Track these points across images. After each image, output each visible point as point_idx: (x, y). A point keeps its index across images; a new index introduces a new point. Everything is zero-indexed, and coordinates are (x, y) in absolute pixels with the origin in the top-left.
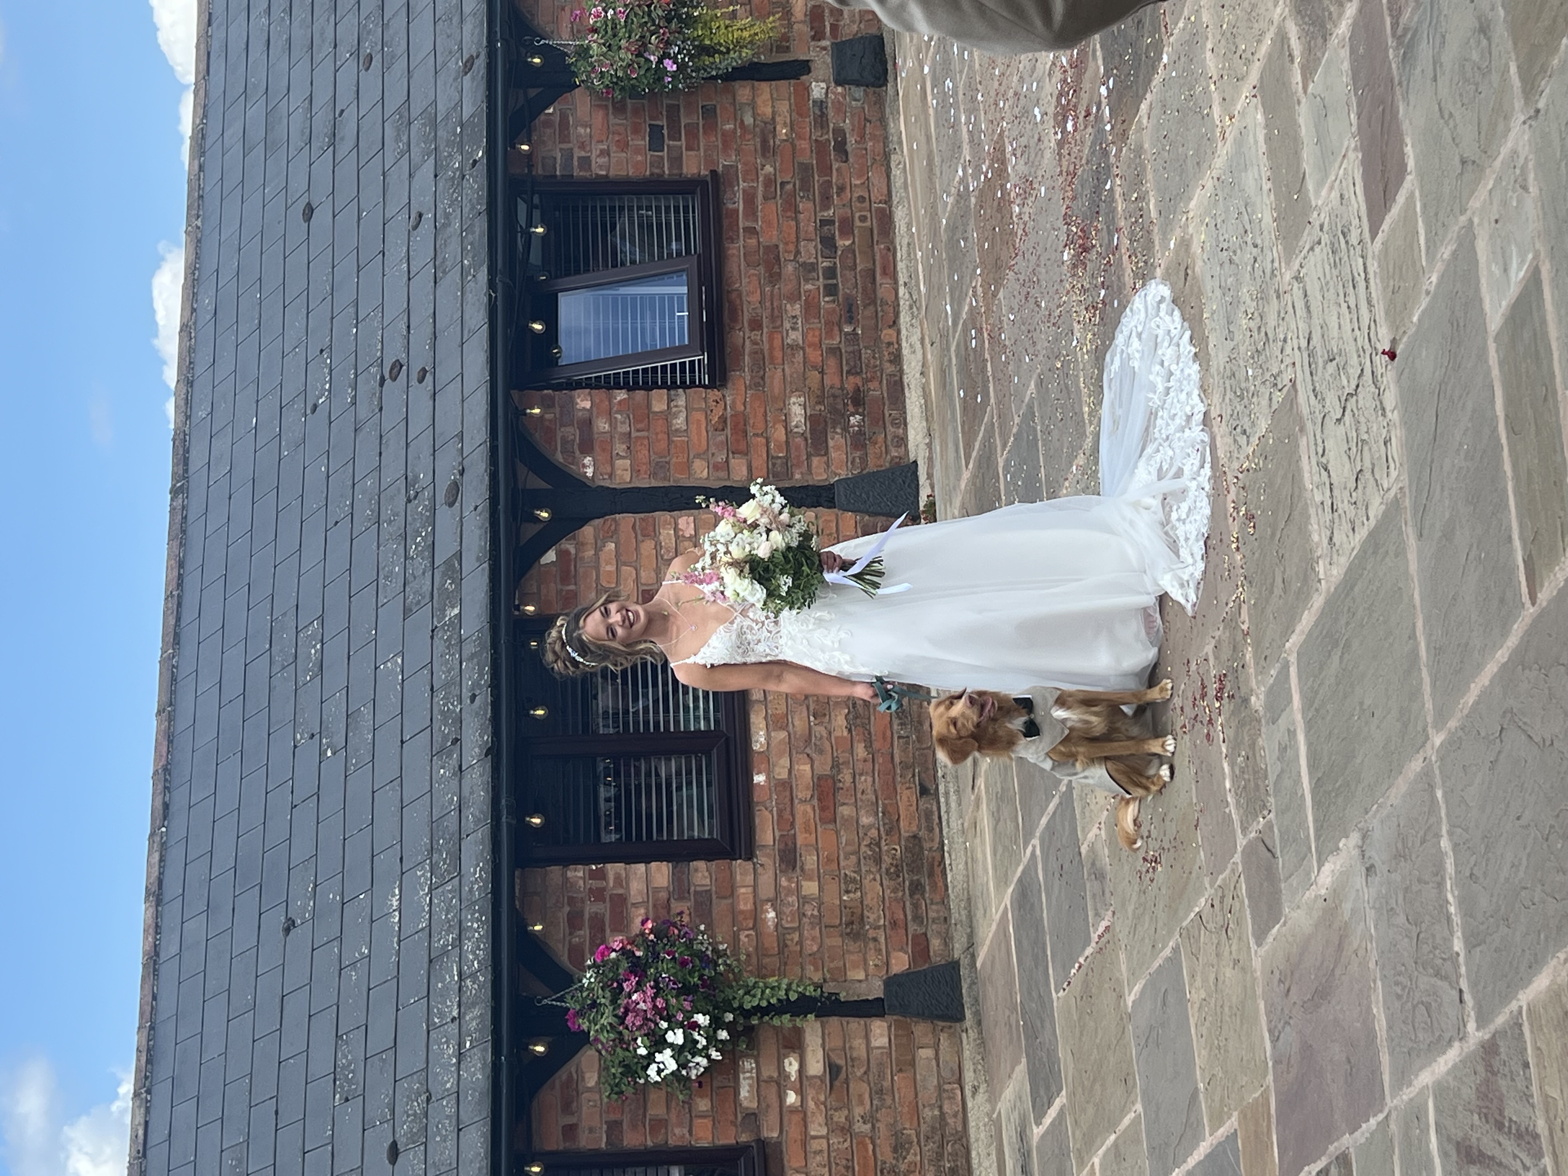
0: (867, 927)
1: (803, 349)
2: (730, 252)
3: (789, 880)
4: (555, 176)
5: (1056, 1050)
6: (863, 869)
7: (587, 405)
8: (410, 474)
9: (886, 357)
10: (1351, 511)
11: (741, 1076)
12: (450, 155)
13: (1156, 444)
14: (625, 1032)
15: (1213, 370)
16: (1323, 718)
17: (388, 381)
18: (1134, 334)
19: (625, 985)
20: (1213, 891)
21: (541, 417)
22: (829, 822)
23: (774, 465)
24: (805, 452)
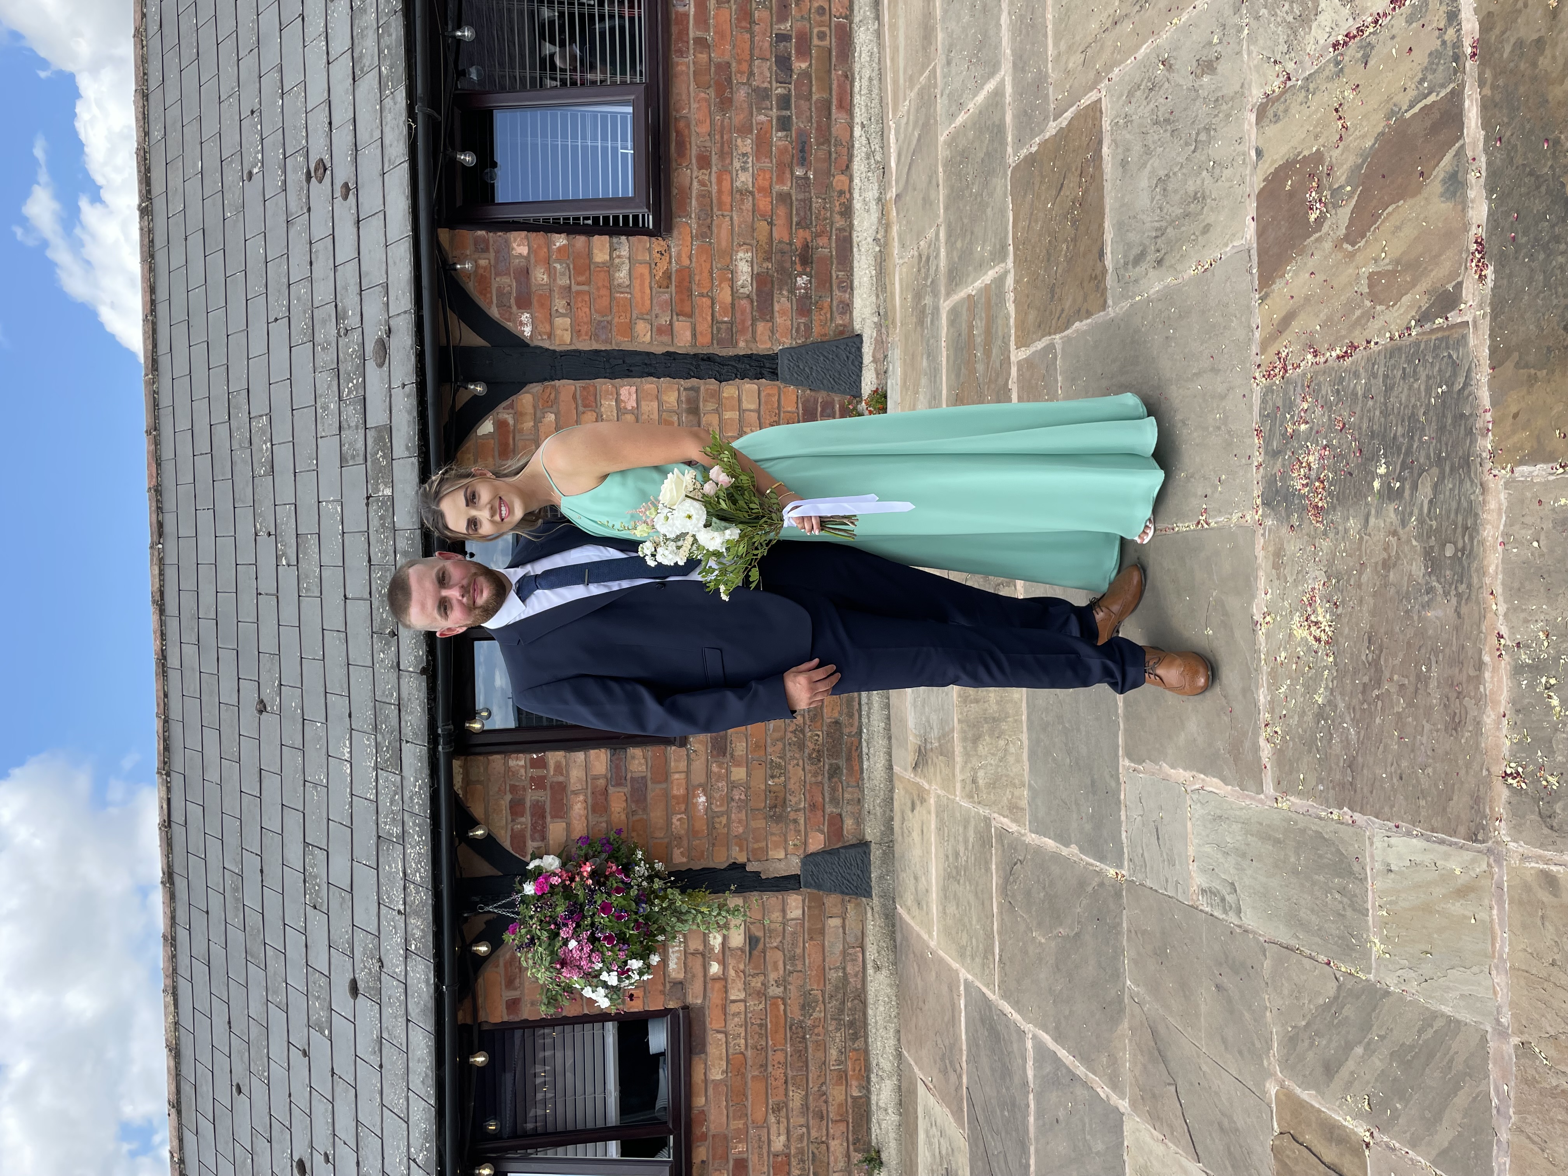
0: (789, 810)
1: (753, 195)
2: (679, 68)
3: (720, 766)
6: (788, 755)
7: (524, 250)
8: (340, 305)
9: (837, 209)
11: (670, 950)
17: (314, 179)
23: (719, 330)
24: (750, 317)
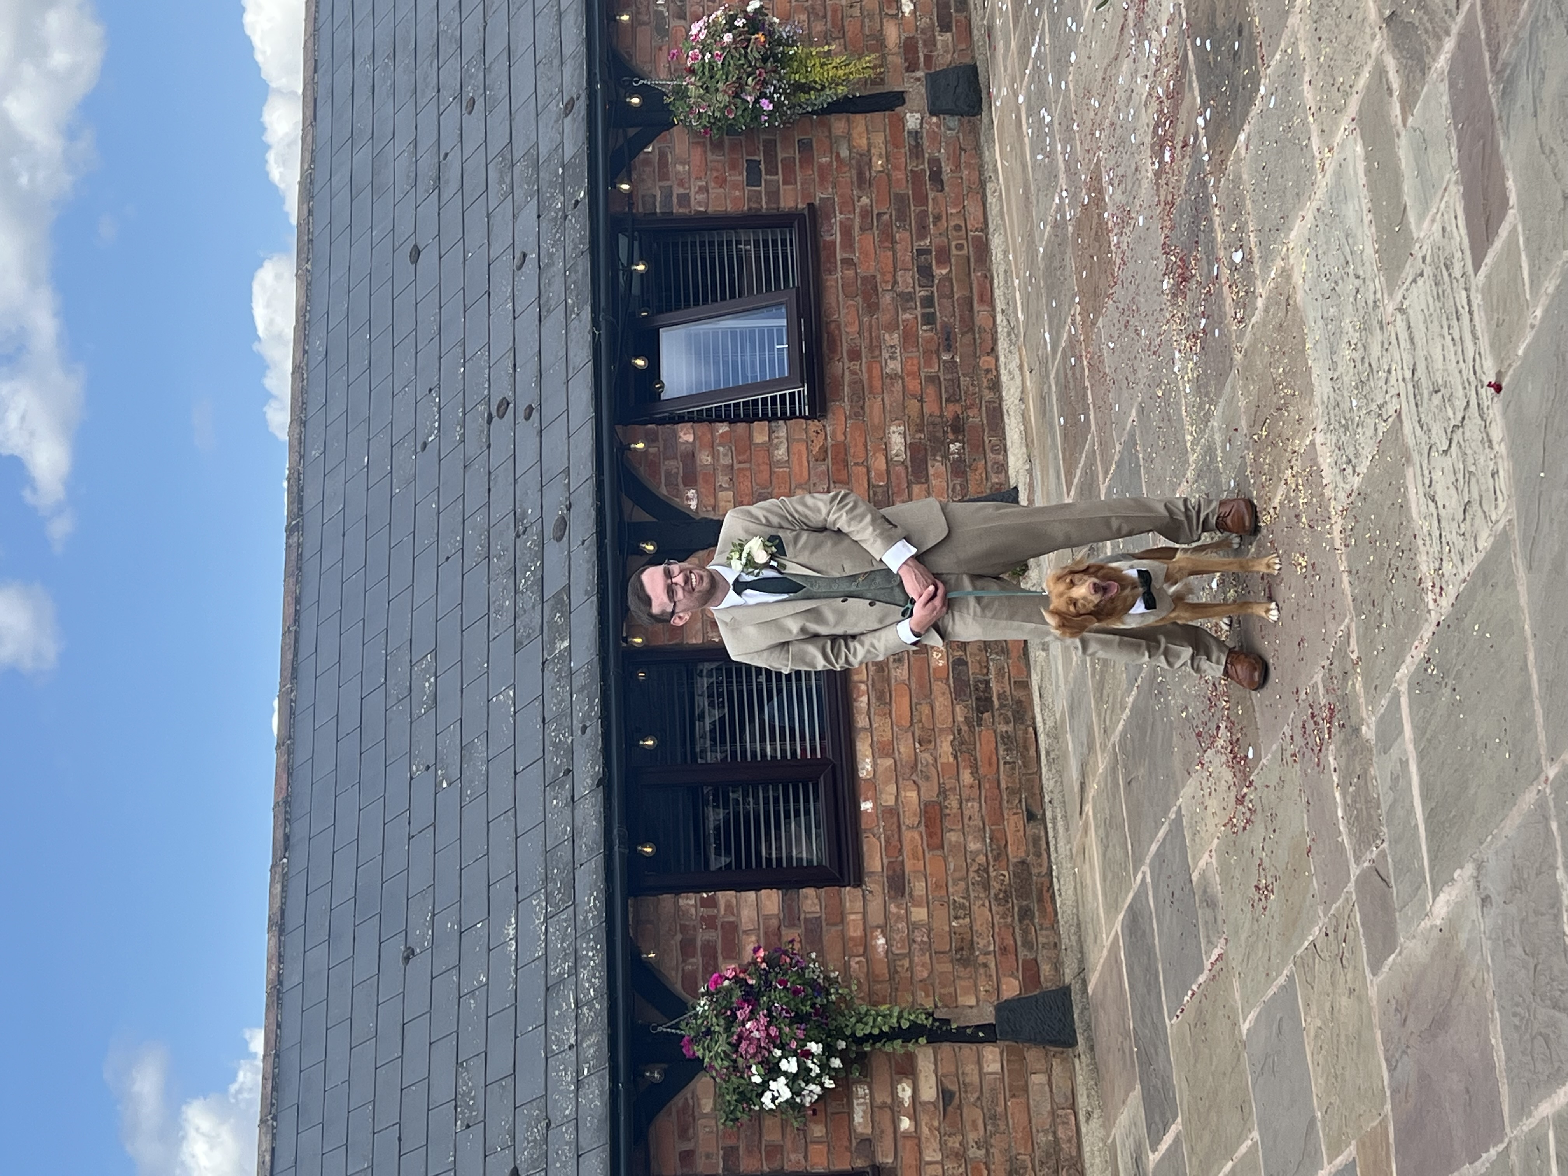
0: (977, 953)
1: (902, 378)
2: (828, 283)
3: (898, 906)
4: (655, 213)
5: (1170, 1077)
6: (972, 895)
7: (690, 438)
8: (519, 511)
9: (985, 384)
10: (1460, 542)
11: (855, 1102)
12: (552, 195)
14: (740, 1060)
15: (1317, 400)
16: (1435, 749)
17: (495, 419)
19: (738, 1013)
20: (1327, 920)
21: (645, 452)
22: (937, 849)
23: (875, 494)
24: (905, 480)
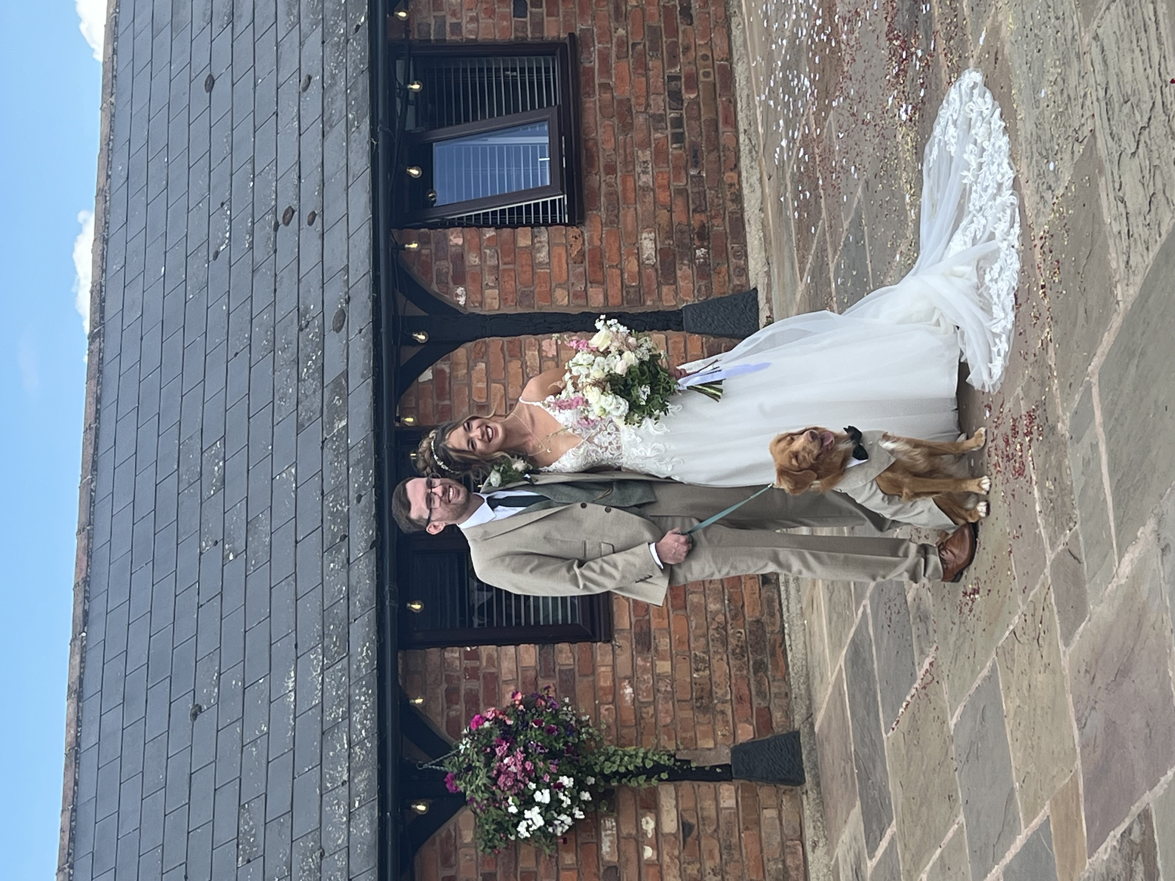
0: (716, 701)
1: (653, 190)
2: (587, 105)
3: (645, 660)
4: (430, 40)
5: (886, 786)
6: (712, 650)
7: (460, 241)
8: (302, 307)
9: (729, 197)
10: (1145, 232)
11: (603, 833)
12: (336, 23)
13: (971, 216)
14: (498, 792)
15: (1021, 139)
16: (1122, 425)
17: (282, 226)
18: (950, 122)
19: (497, 750)
20: (1025, 608)
21: (418, 252)
22: (680, 609)
23: (628, 293)
24: (655, 281)
